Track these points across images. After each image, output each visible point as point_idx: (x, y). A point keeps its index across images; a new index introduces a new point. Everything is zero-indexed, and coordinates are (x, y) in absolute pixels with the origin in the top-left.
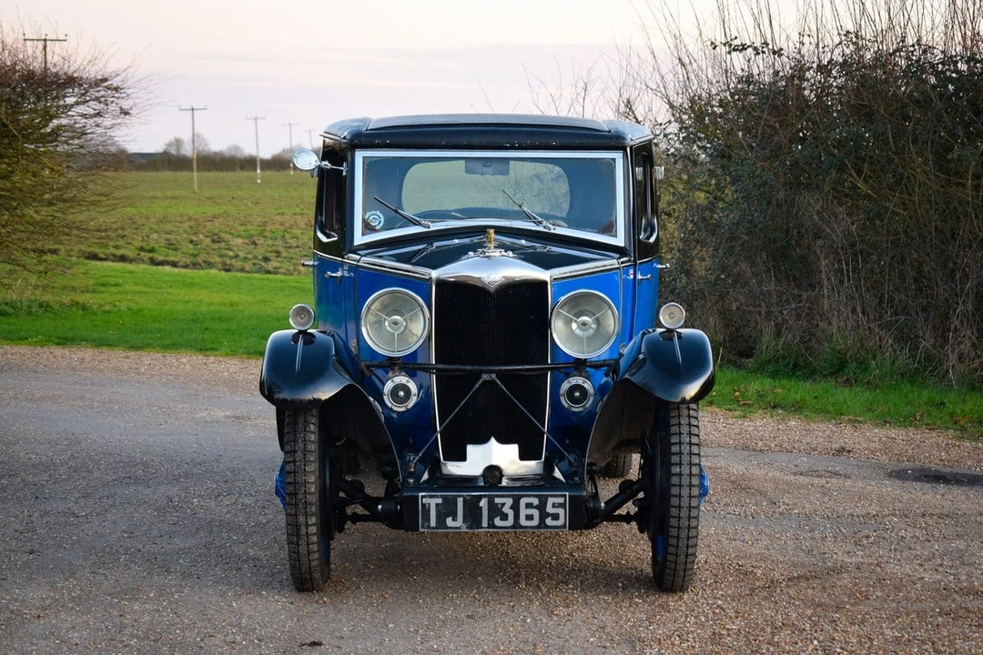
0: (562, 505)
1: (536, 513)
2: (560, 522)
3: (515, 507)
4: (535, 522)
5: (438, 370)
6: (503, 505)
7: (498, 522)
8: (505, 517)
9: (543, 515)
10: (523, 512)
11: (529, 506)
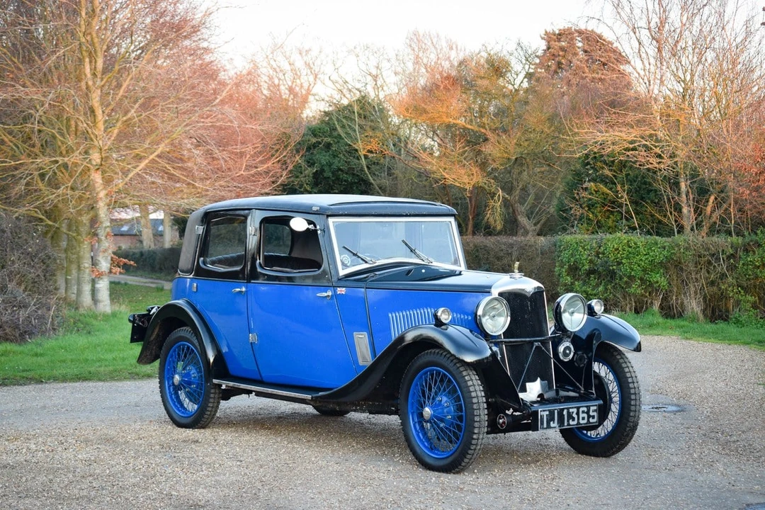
0: (594, 411)
1: (585, 415)
2: (595, 420)
3: (578, 414)
4: (585, 421)
5: (505, 342)
6: (573, 412)
7: (571, 422)
8: (574, 419)
9: (589, 416)
10: (581, 415)
11: (583, 412)
